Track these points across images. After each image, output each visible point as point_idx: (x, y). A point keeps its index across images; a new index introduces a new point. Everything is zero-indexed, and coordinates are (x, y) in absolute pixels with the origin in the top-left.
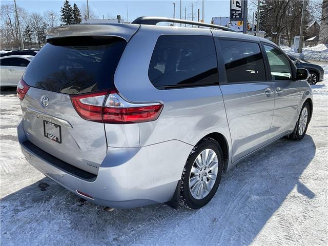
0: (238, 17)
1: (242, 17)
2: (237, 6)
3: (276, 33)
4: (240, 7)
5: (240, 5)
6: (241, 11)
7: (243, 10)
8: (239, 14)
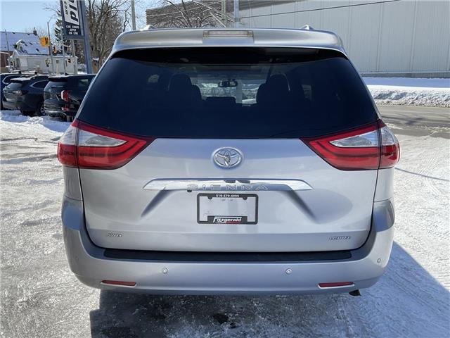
0: (77, 33)
1: (82, 34)
2: (72, 18)
3: (98, 59)
4: (77, 20)
5: (77, 17)
6: (79, 26)
7: (81, 25)
8: (77, 30)
